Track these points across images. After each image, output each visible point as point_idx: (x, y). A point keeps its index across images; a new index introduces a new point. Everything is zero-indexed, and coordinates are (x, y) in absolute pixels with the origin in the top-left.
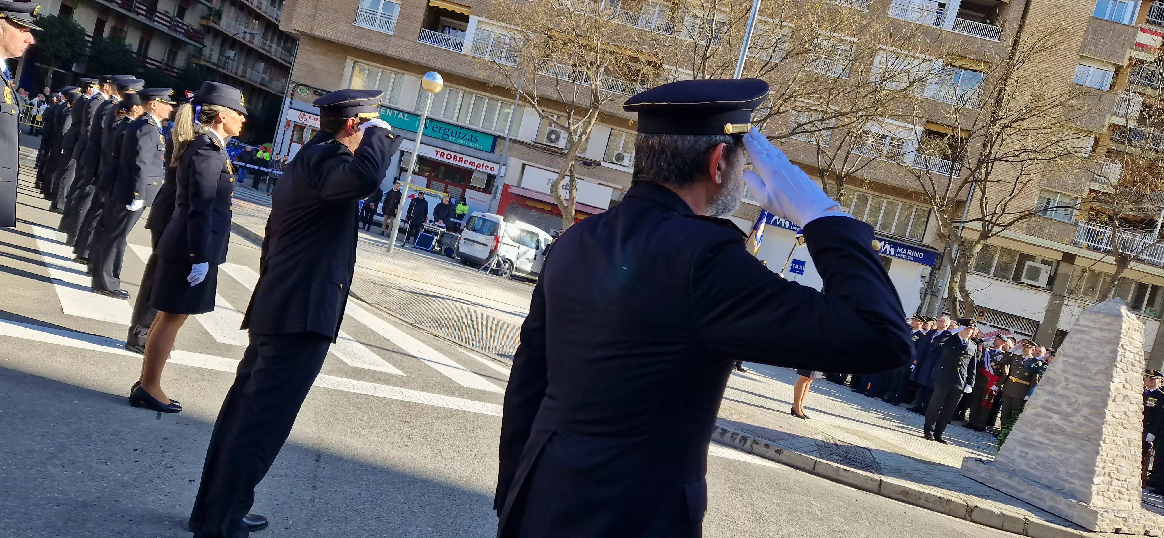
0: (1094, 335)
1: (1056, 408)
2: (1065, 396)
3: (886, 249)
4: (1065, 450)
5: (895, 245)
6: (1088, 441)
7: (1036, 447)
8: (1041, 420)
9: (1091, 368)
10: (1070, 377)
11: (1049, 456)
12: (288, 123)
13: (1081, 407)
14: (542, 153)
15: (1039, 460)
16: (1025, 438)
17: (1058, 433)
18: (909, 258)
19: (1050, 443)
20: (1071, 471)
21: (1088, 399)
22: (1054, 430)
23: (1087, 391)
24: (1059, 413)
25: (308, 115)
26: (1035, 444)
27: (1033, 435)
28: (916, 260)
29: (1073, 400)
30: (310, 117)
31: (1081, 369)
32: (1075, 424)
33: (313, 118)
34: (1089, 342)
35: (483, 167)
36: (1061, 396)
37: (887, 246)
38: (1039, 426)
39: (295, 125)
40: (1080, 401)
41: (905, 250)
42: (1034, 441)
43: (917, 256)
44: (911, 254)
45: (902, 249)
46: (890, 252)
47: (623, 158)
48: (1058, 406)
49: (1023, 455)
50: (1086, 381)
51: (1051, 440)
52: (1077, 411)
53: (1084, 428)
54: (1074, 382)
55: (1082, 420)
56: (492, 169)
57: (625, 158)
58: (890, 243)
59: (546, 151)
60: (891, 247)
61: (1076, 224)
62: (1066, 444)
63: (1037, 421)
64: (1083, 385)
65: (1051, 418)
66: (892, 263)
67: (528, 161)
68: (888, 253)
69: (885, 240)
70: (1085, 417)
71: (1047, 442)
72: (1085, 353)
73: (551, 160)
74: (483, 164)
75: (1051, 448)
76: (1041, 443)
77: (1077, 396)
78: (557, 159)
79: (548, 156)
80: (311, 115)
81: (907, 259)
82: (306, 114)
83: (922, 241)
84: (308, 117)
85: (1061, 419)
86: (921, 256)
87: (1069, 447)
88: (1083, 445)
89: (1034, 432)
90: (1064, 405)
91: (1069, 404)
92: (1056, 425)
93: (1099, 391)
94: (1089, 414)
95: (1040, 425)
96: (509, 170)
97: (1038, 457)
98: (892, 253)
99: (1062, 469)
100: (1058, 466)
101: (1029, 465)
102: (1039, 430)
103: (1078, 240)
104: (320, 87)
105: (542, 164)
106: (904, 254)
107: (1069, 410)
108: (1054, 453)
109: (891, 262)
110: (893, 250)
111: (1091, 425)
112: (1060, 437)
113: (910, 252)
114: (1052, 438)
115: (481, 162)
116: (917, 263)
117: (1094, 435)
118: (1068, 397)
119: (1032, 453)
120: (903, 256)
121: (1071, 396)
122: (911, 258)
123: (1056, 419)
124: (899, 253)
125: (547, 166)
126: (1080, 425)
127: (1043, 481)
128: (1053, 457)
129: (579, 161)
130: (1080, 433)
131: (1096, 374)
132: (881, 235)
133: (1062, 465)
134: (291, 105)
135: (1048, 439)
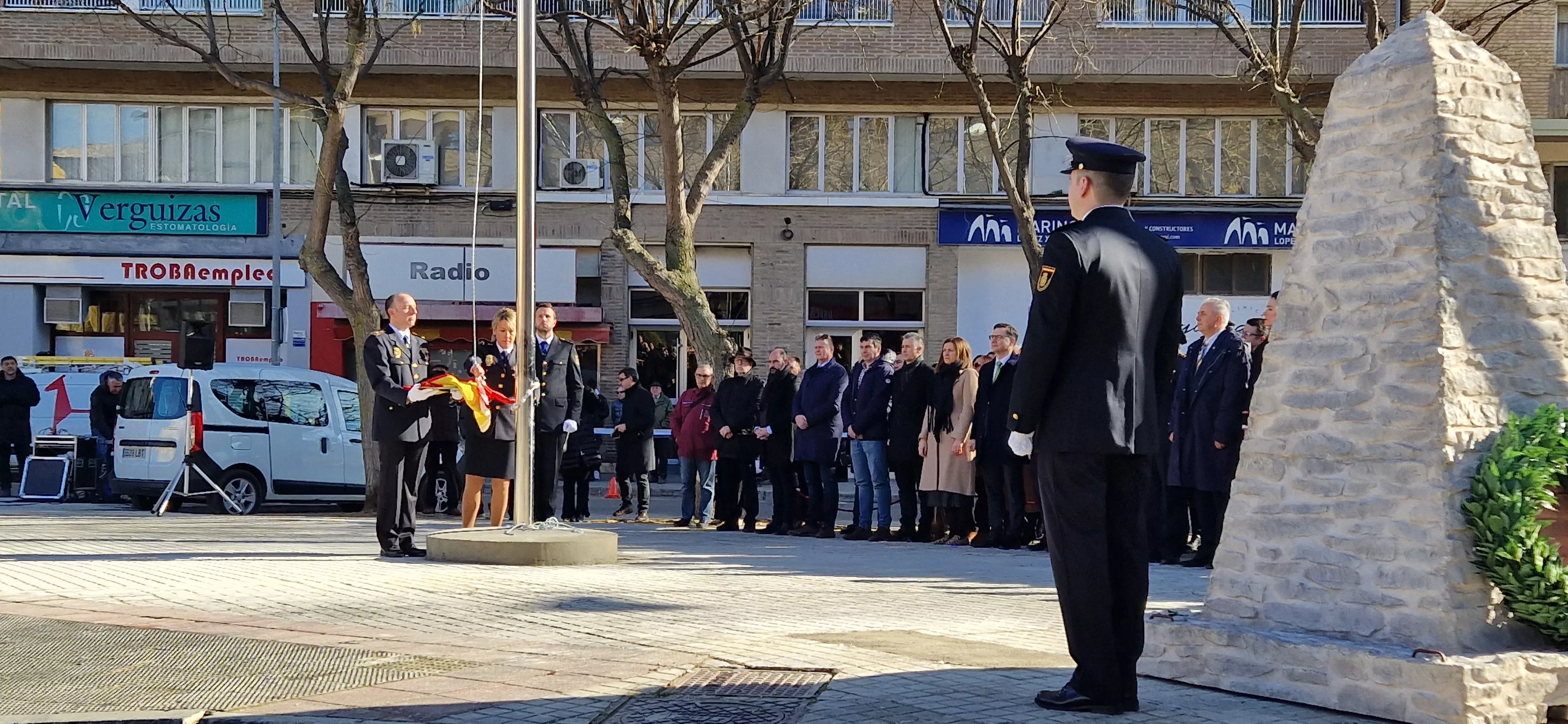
0: (1375, 140)
1: (1322, 390)
2: (1336, 346)
4: (1362, 509)
6: (1413, 460)
7: (1295, 525)
8: (1294, 439)
9: (1383, 238)
10: (1337, 285)
11: (1330, 541)
13: (1379, 362)
15: (1306, 564)
16: (1262, 510)
17: (1338, 462)
19: (1329, 501)
20: (1389, 567)
21: (1391, 334)
22: (1329, 458)
23: (1385, 310)
24: (1330, 403)
26: (1291, 516)
27: (1283, 493)
29: (1358, 351)
31: (1360, 249)
32: (1375, 420)
34: (1367, 161)
36: (1327, 350)
38: (1291, 460)
40: (1374, 348)
42: (1286, 509)
48: (1325, 381)
49: (1268, 560)
50: (1378, 281)
51: (1327, 492)
52: (1371, 378)
53: (1397, 426)
54: (1350, 297)
55: (1387, 402)
62: (1361, 489)
63: (1284, 447)
64: (1372, 298)
65: (1315, 424)
70: (1393, 390)
71: (1316, 500)
72: (1362, 199)
75: (1331, 514)
76: (1304, 509)
77: (1364, 333)
85: (1337, 419)
87: (1375, 492)
88: (1403, 477)
89: (1281, 483)
90: (1338, 373)
91: (1350, 366)
92: (1330, 439)
93: (1415, 300)
94: (1403, 377)
95: (1294, 458)
97: (1303, 554)
99: (1366, 569)
100: (1355, 564)
101: (1285, 587)
102: (1295, 472)
107: (1352, 385)
108: (1340, 527)
111: (1411, 407)
112: (1345, 474)
114: (1325, 483)
117: (1426, 435)
118: (1343, 348)
119: (1287, 545)
121: (1351, 341)
123: (1326, 419)
126: (1387, 417)
127: (1329, 622)
128: (1341, 541)
130: (1390, 442)
131: (1397, 251)
133: (1364, 556)
135: (1316, 489)
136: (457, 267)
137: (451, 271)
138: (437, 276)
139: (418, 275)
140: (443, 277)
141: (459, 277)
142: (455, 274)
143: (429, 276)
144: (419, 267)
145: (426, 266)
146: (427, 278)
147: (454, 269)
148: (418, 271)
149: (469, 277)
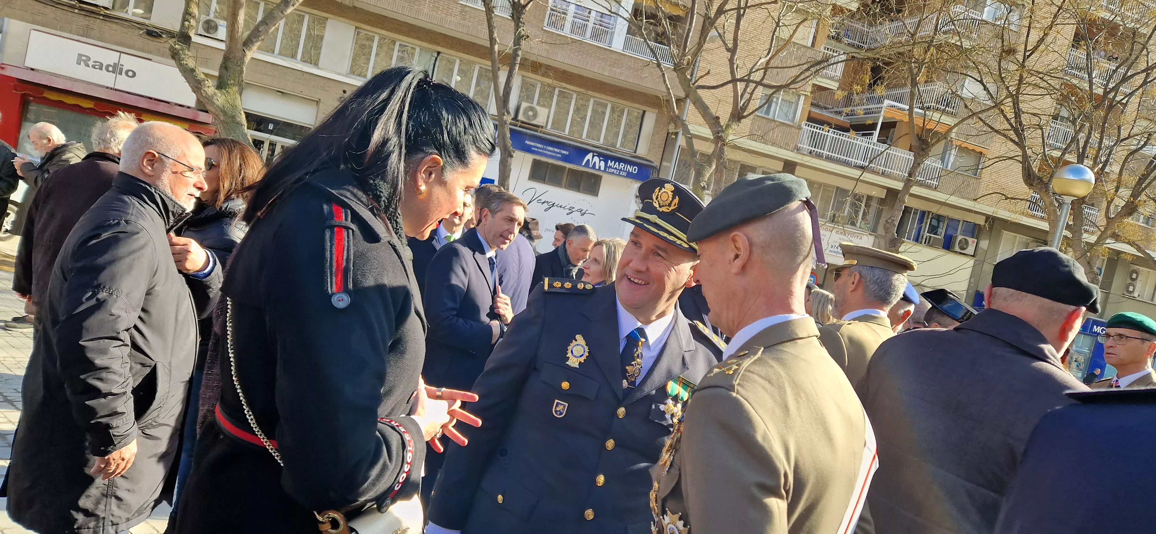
3: (595, 162)
5: (606, 158)
14: (70, 14)
18: (621, 173)
28: (630, 175)
37: (596, 159)
41: (617, 163)
43: (631, 171)
44: (624, 168)
45: (613, 162)
46: (600, 167)
47: (216, 28)
57: (220, 28)
58: (599, 155)
59: (76, 11)
60: (600, 161)
61: (799, 128)
66: (602, 181)
67: (43, 26)
68: (597, 167)
69: (593, 152)
73: (87, 26)
78: (97, 24)
79: (82, 17)
81: (619, 175)
83: (635, 152)
86: (635, 171)
96: (9, 40)
98: (602, 168)
103: (802, 146)
105: (71, 32)
106: (616, 168)
109: (601, 179)
110: (602, 164)
113: (622, 166)
116: (631, 180)
120: (615, 171)
122: (624, 174)
124: (610, 167)
125: (83, 36)
129: (139, 28)
132: (588, 145)
136: (112, 65)
137: (108, 66)
138: (97, 67)
139: (82, 63)
140: (101, 69)
141: (113, 72)
142: (111, 69)
143: (90, 66)
144: (84, 58)
145: (89, 59)
146: (89, 66)
147: (111, 66)
148: (83, 60)
149: (121, 74)
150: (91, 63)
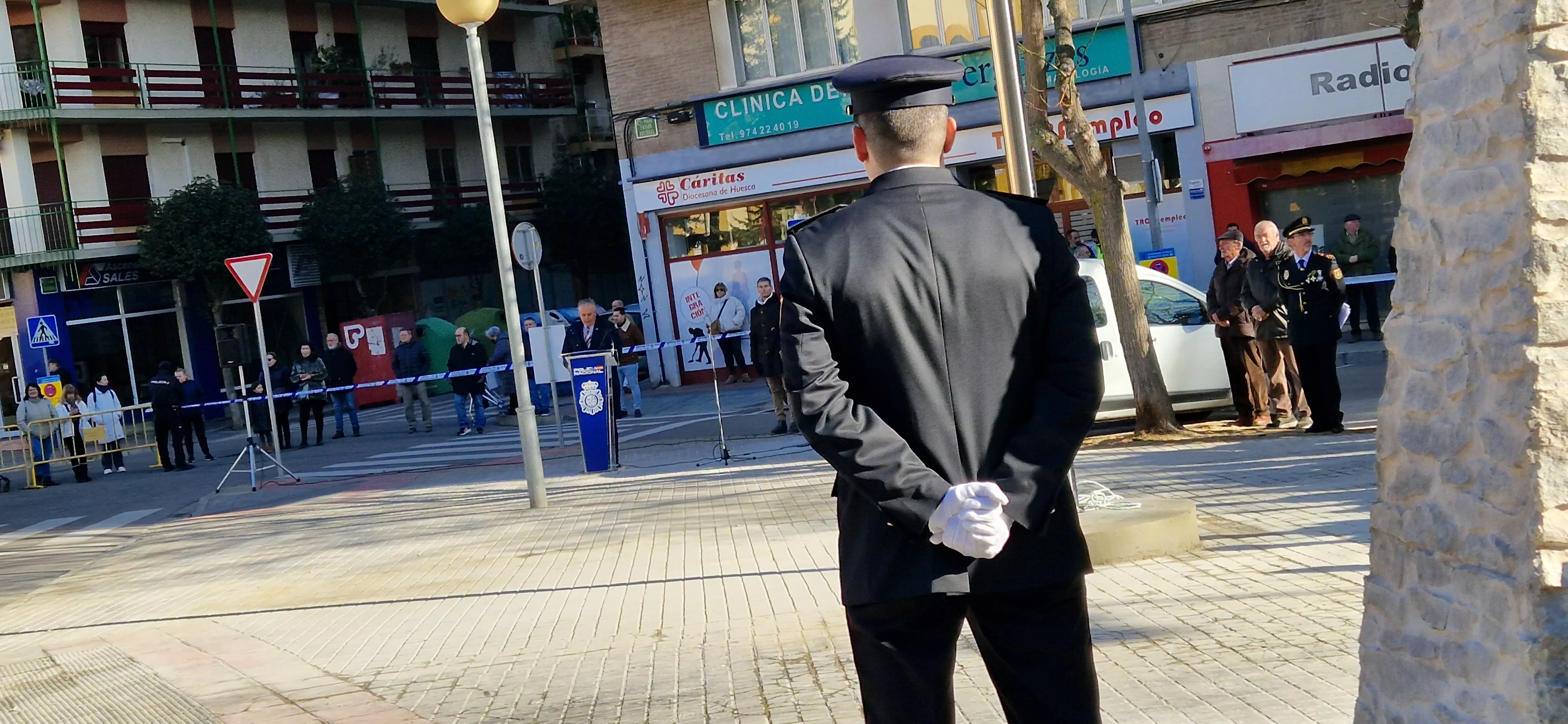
12: (643, 219)
25: (676, 182)
30: (682, 185)
33: (688, 184)
35: (1128, 126)
39: (660, 218)
56: (1156, 117)
67: (1245, 51)
74: (1127, 113)
80: (682, 178)
82: (672, 181)
84: (677, 188)
96: (1204, 98)
104: (677, 98)
115: (1118, 112)
134: (633, 173)
136: (1370, 70)
137: (1363, 75)
138: (1346, 85)
139: (1322, 89)
140: (1353, 86)
141: (1375, 82)
142: (1369, 79)
143: (1335, 88)
144: (1321, 79)
145: (1328, 76)
146: (1334, 91)
147: (1367, 73)
148: (1322, 83)
149: (1387, 80)
150: (1334, 83)
